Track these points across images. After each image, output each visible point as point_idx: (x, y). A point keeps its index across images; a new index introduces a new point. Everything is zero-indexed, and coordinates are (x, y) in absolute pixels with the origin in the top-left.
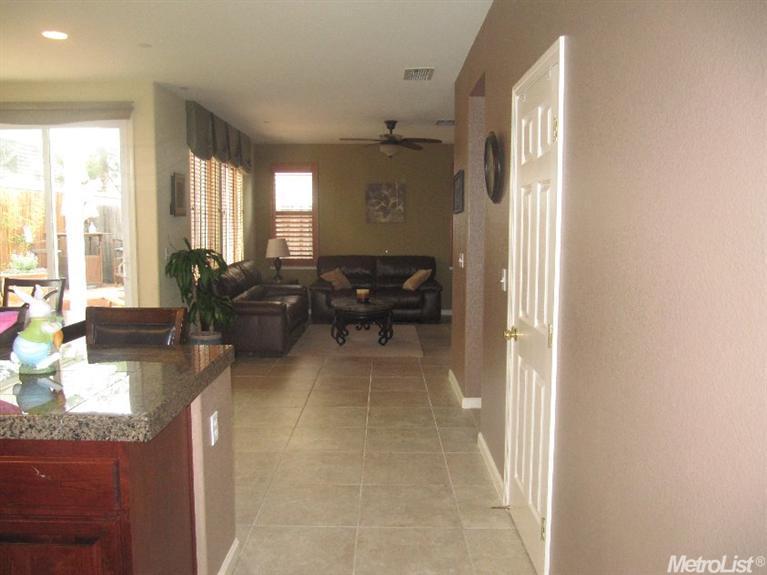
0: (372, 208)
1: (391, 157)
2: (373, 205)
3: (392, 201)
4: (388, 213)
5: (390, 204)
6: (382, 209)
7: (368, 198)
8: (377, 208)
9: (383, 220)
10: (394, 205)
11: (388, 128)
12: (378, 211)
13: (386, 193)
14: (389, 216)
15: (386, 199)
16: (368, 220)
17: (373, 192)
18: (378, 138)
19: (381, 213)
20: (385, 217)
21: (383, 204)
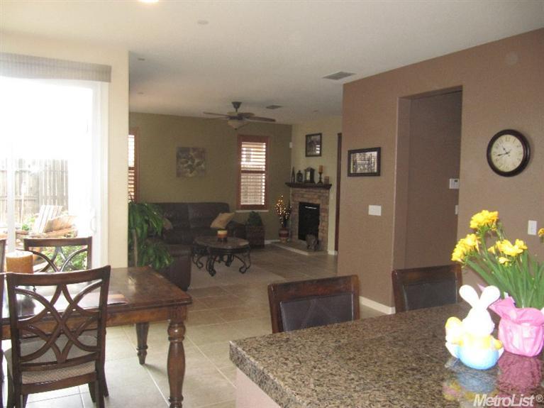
0: (181, 165)
1: (236, 129)
2: (182, 163)
3: (197, 161)
4: (194, 169)
5: (195, 164)
6: (190, 166)
7: (178, 157)
8: (185, 165)
9: (190, 175)
10: (199, 164)
11: (235, 107)
12: (186, 168)
13: (192, 154)
14: (195, 172)
15: (192, 159)
16: (179, 175)
17: (183, 153)
18: (226, 114)
19: (189, 170)
20: (191, 173)
21: (190, 163)
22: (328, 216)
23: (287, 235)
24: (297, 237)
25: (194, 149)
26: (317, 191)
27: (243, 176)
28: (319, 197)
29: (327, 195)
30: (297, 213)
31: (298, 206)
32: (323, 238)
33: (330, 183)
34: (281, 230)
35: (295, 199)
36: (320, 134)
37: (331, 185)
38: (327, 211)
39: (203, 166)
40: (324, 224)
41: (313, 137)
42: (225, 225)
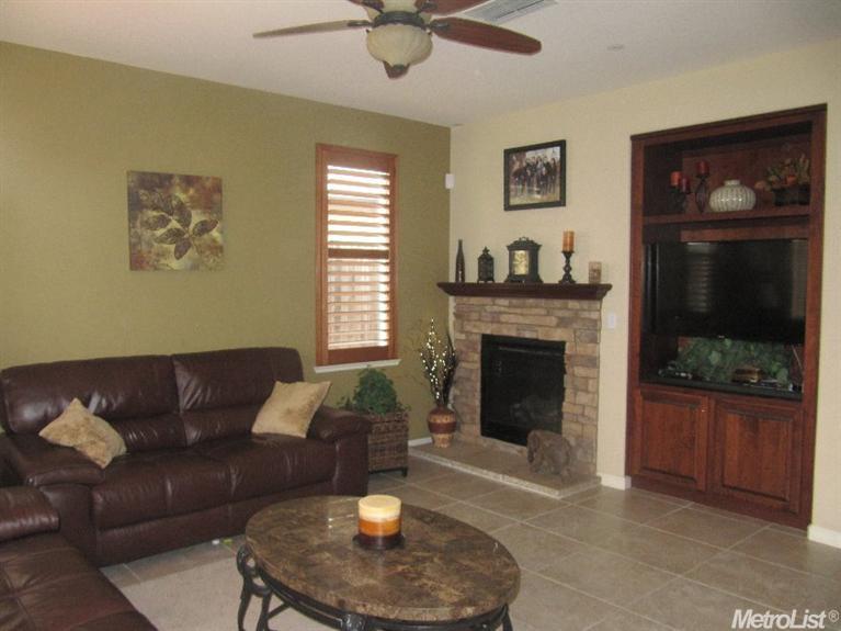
0: (147, 234)
2: (152, 226)
3: (197, 218)
4: (187, 245)
5: (191, 228)
6: (176, 235)
7: (135, 205)
8: (160, 232)
9: (176, 264)
10: (204, 228)
12: (161, 240)
13: (183, 197)
14: (191, 252)
15: (182, 212)
16: (137, 262)
17: (151, 190)
19: (172, 247)
20: (179, 254)
21: (174, 224)
22: (597, 378)
23: (452, 428)
24: (477, 429)
25: (189, 181)
26: (557, 303)
27: (333, 265)
28: (563, 323)
29: (594, 315)
30: (478, 366)
31: (479, 348)
32: (579, 437)
33: (604, 281)
34: (434, 412)
35: (468, 328)
36: (562, 144)
37: (609, 287)
38: (593, 362)
39: (215, 233)
40: (582, 398)
41: (530, 155)
42: (307, 424)
